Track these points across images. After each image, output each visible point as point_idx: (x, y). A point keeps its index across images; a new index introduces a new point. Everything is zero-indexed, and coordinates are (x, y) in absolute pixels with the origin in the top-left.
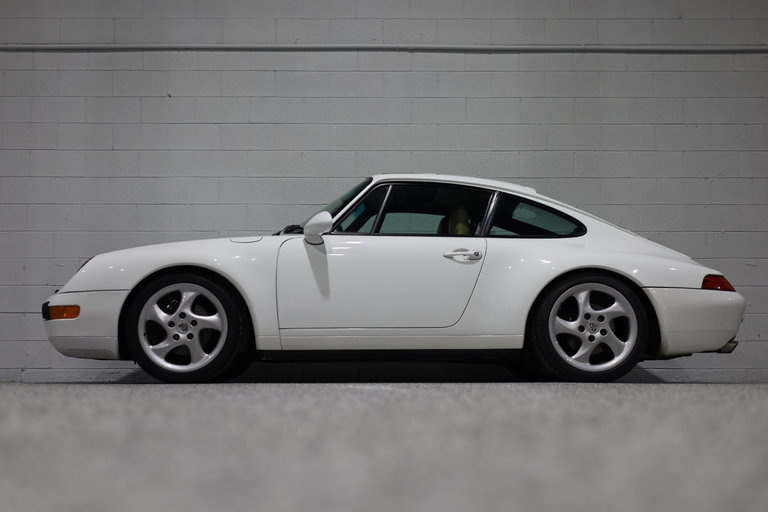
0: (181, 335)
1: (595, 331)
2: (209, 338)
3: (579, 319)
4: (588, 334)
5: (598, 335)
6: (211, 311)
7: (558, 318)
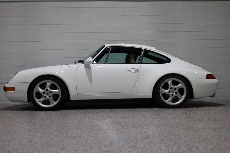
0: (47, 96)
1: (173, 92)
2: (55, 97)
3: (169, 89)
4: (172, 94)
5: (174, 94)
6: (56, 88)
7: (162, 89)
